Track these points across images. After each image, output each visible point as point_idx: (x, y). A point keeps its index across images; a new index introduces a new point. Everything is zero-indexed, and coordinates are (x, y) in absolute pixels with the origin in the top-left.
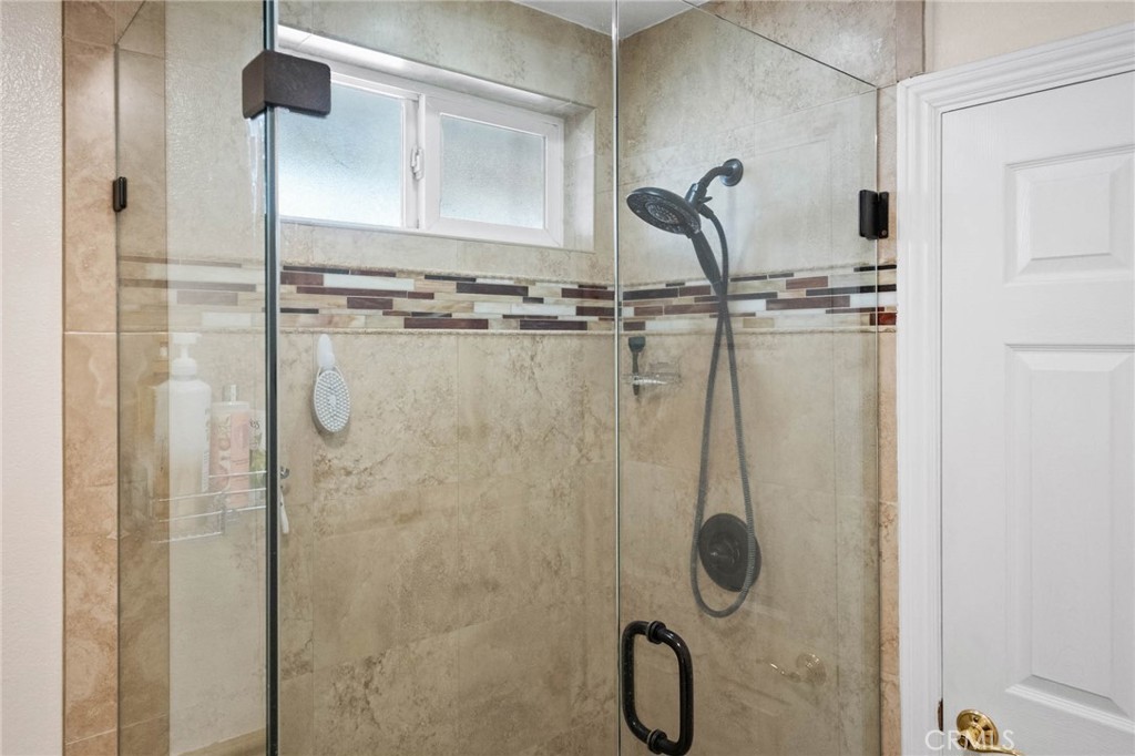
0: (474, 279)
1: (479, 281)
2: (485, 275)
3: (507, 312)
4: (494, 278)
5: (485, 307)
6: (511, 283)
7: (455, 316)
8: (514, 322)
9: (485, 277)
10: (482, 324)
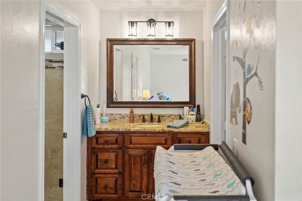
0: (52, 60)
1: (53, 60)
2: (54, 59)
3: (59, 66)
4: (56, 60)
5: (54, 65)
6: (60, 60)
7: (49, 66)
8: (61, 67)
9: (54, 60)
10: (54, 68)
